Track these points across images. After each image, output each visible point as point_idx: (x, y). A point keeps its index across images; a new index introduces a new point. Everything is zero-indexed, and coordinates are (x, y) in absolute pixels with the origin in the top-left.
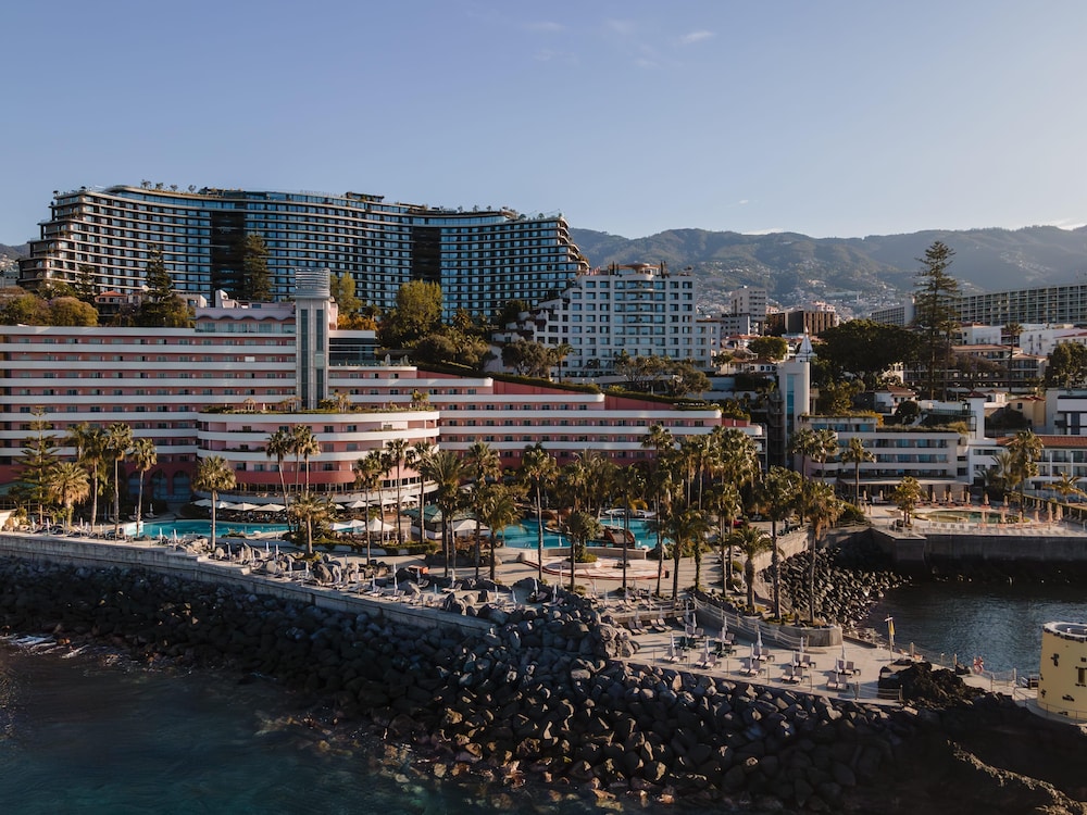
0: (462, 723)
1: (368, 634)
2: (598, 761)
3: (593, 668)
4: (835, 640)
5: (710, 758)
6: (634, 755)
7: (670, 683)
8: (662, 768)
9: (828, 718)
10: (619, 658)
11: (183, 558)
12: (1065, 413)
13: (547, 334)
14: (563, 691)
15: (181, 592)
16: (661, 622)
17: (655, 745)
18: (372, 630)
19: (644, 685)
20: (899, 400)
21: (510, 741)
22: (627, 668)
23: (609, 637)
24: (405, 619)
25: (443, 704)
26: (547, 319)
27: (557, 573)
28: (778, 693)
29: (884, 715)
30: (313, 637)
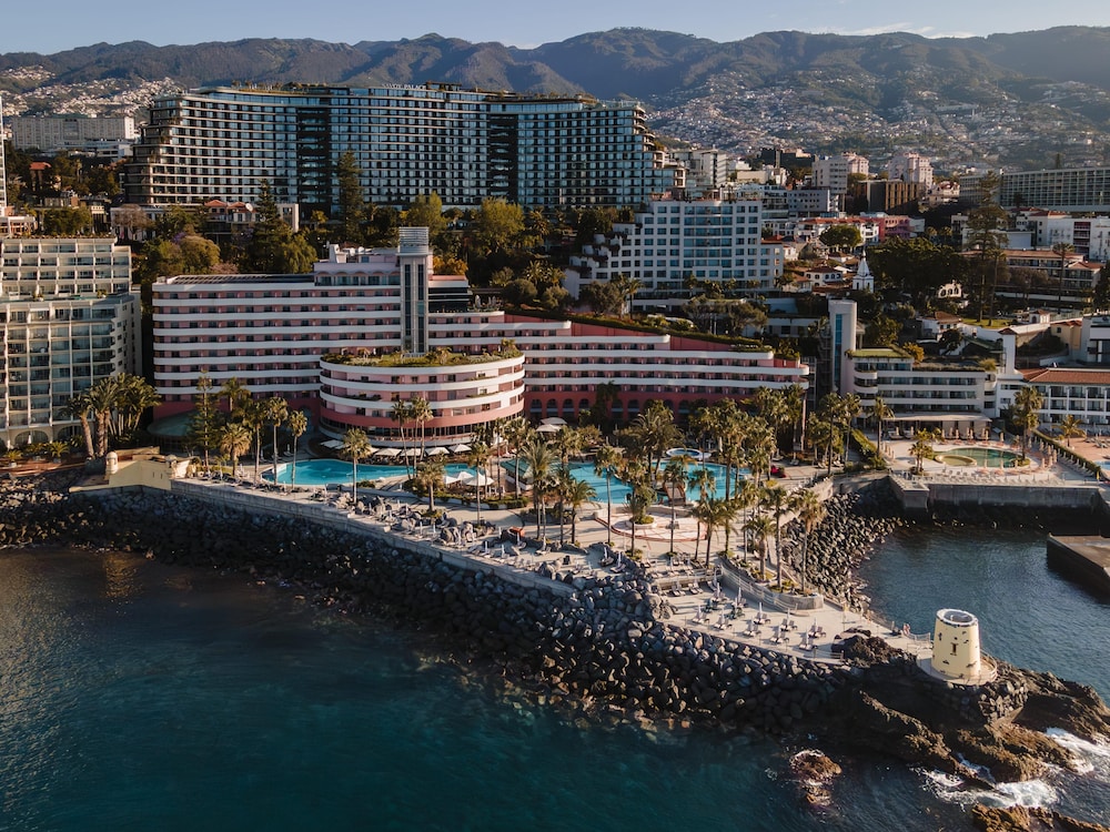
0: (555, 666)
1: (485, 591)
2: (644, 698)
3: (643, 628)
4: (817, 605)
5: (715, 698)
6: (666, 694)
7: (694, 642)
8: (683, 704)
9: (792, 673)
10: (662, 620)
11: (335, 514)
12: (1097, 340)
13: (620, 259)
14: (623, 646)
15: (339, 544)
16: (696, 585)
17: (680, 688)
18: (488, 587)
19: (677, 644)
20: (945, 327)
21: (587, 682)
22: (667, 629)
23: (655, 605)
24: (510, 579)
25: (541, 652)
26: (621, 244)
27: (623, 534)
28: (764, 653)
29: (828, 671)
30: (445, 590)
